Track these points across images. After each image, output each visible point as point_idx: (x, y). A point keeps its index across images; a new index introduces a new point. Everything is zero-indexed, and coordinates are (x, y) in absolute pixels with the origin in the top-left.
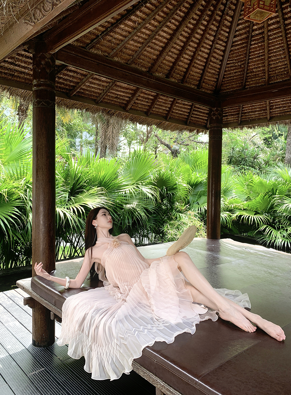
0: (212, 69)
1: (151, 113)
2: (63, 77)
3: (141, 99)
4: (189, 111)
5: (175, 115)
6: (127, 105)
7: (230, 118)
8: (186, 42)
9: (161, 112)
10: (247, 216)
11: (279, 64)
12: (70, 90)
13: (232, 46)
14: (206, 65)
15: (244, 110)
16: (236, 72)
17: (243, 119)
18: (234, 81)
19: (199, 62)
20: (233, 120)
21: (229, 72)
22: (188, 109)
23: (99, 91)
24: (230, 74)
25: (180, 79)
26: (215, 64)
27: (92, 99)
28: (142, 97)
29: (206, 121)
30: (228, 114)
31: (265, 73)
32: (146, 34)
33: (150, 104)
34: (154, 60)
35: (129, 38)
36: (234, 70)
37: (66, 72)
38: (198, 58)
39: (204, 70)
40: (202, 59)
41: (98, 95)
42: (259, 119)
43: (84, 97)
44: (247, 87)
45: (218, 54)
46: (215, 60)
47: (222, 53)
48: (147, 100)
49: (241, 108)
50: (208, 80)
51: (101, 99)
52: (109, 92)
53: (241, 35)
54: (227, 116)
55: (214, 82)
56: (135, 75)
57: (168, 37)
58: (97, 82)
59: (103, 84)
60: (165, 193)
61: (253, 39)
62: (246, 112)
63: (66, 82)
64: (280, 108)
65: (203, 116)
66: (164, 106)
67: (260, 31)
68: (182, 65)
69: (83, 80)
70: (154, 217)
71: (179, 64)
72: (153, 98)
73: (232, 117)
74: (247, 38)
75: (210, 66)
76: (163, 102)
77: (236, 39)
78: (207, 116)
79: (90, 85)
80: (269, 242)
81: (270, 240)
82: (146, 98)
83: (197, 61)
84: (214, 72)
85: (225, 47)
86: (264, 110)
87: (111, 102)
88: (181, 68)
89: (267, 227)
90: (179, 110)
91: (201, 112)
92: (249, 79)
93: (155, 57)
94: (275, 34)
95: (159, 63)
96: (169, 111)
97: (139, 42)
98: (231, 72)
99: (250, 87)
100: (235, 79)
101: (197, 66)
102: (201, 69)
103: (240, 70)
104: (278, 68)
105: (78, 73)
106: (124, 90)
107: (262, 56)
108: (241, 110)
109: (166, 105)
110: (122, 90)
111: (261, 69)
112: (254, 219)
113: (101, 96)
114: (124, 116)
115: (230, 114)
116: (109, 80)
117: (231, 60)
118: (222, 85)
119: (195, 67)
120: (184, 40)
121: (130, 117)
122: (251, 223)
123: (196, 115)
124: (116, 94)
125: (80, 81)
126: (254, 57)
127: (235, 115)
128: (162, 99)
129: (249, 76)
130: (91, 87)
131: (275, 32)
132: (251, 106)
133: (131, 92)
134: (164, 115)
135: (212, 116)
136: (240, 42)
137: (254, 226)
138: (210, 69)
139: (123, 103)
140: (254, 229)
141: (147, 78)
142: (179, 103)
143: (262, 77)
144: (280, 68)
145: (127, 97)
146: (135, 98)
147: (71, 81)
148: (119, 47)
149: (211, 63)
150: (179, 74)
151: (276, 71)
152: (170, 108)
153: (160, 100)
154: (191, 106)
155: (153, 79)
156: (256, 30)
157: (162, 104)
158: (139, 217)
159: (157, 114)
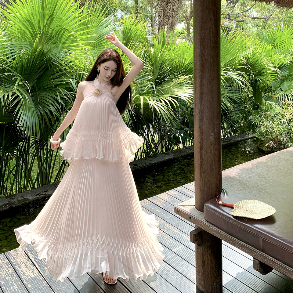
60: (253, 79)
158: (225, 108)
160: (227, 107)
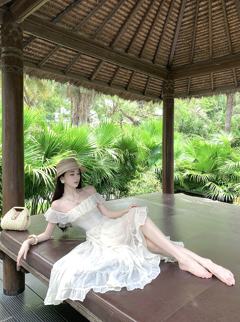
0: (165, 46)
1: (113, 84)
2: (33, 49)
3: (104, 71)
4: (146, 83)
5: (134, 86)
6: (91, 76)
7: (181, 90)
8: (141, 20)
9: (122, 84)
10: (195, 175)
11: (222, 41)
12: (40, 61)
13: (182, 26)
14: (159, 42)
15: (192, 82)
16: (185, 49)
17: (191, 90)
18: (183, 57)
19: (153, 40)
20: (183, 91)
21: (179, 49)
22: (145, 81)
23: (66, 63)
24: (180, 51)
25: (137, 54)
26: (167, 41)
27: (60, 70)
28: (105, 69)
29: (160, 93)
30: (178, 86)
31: (209, 49)
32: (107, 12)
33: (112, 76)
34: (115, 36)
35: (91, 14)
36: (183, 47)
37: (34, 44)
38: (152, 36)
39: (157, 47)
40: (156, 37)
41: (65, 66)
42: (205, 90)
43: (53, 68)
44: (194, 62)
45: (169, 33)
46: (167, 39)
47: (172, 32)
48: (109, 72)
49: (190, 80)
50: (162, 56)
51: (68, 70)
52: (75, 64)
53: (189, 16)
54: (178, 87)
55: (166, 58)
56: (97, 48)
57: (126, 15)
58: (64, 54)
59: (69, 56)
60: (128, 155)
61: (199, 19)
62: (194, 84)
63: (35, 54)
64: (222, 80)
65: (158, 88)
66: (124, 78)
67: (205, 12)
68: (139, 42)
69: (52, 52)
70: (119, 176)
71: (137, 40)
72: (114, 70)
73: (182, 88)
74: (194, 18)
75: (162, 43)
76: (123, 74)
77: (185, 20)
78: (161, 88)
79: (58, 57)
80: (213, 195)
81: (214, 194)
82: (108, 70)
83: (152, 39)
84: (166, 48)
85: (176, 26)
86: (209, 82)
87: (77, 73)
88: (138, 45)
89: (211, 184)
90: (137, 82)
91: (156, 84)
92: (196, 55)
93: (115, 33)
94: (217, 15)
95: (118, 39)
96: (128, 83)
97: (100, 19)
98: (181, 49)
99: (197, 62)
100: (184, 55)
101: (152, 42)
102: (155, 46)
103: (188, 47)
104: (220, 45)
105: (47, 46)
106: (89, 63)
107: (206, 34)
108: (189, 82)
109: (126, 77)
110: (87, 62)
111: (206, 46)
112: (201, 178)
113: (68, 67)
114: (89, 87)
115: (181, 86)
116: (75, 53)
117: (181, 39)
118: (173, 60)
119: (150, 44)
120: (140, 18)
121: (95, 87)
122: (199, 181)
123: (152, 86)
124: (81, 66)
125: (48, 53)
126: (200, 36)
127: (185, 86)
128: (122, 71)
129: (196, 52)
130: (59, 59)
131: (217, 13)
132: (198, 79)
133: (94, 64)
134: (125, 86)
135: (166, 87)
136: (188, 22)
137: (201, 183)
138: (163, 46)
139: (88, 74)
140: (202, 185)
141: (109, 52)
142: (137, 76)
143: (207, 53)
144: (222, 44)
145: (92, 69)
146: (98, 70)
147: (40, 53)
148: (82, 22)
149: (164, 41)
150: (137, 50)
151: (219, 48)
152: (130, 80)
153: (121, 73)
154: (148, 79)
155: (114, 53)
156: (201, 11)
157: (122, 76)
158: (106, 177)
159: (118, 85)
160: (108, 177)
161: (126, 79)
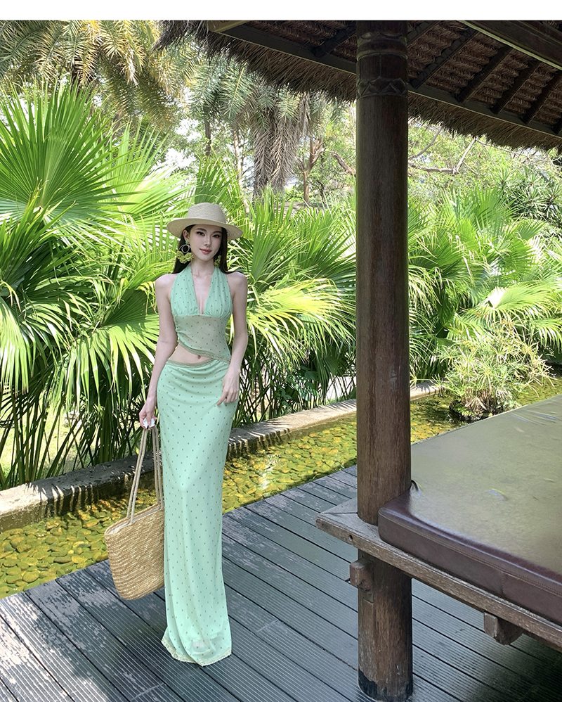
1: (505, 108)
6: (466, 91)
9: (519, 107)
28: (497, 72)
33: (506, 89)
41: (421, 69)
48: (504, 80)
51: (428, 77)
60: (438, 280)
66: (529, 93)
72: (515, 74)
76: (531, 84)
82: (504, 76)
87: (438, 84)
90: (553, 102)
96: (535, 104)
106: (473, 58)
109: (535, 91)
110: (469, 57)
113: (428, 71)
124: (455, 67)
128: (532, 77)
130: (416, 52)
133: (483, 61)
134: (523, 112)
139: (459, 87)
145: (472, 73)
146: (490, 76)
152: (540, 98)
157: (528, 88)
159: (510, 111)
161: (532, 95)
